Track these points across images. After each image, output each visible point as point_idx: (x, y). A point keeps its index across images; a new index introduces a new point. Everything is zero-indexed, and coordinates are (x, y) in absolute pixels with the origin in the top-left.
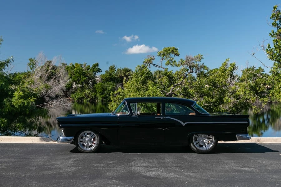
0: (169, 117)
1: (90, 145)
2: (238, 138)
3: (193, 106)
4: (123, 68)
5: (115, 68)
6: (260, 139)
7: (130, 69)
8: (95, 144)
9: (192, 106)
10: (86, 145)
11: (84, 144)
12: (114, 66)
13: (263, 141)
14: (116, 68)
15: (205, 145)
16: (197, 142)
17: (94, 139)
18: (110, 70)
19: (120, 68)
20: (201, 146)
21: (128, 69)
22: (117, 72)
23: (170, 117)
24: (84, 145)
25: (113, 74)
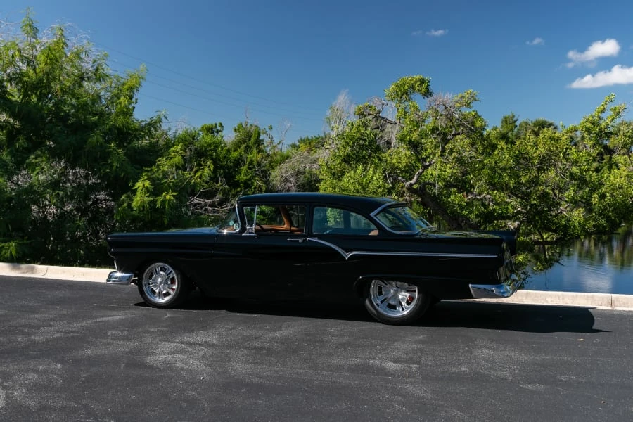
0: (316, 239)
1: (164, 292)
2: (475, 294)
3: (376, 215)
4: (534, 121)
5: (515, 122)
6: (617, 298)
7: (550, 122)
8: (174, 290)
9: (372, 214)
10: (157, 291)
11: (155, 289)
12: (514, 116)
13: (624, 304)
14: (517, 120)
15: (402, 305)
16: (382, 298)
17: (173, 282)
18: (502, 126)
19: (525, 121)
20: (393, 307)
21: (546, 122)
22: (518, 130)
23: (319, 238)
24: (154, 292)
25: (510, 135)
